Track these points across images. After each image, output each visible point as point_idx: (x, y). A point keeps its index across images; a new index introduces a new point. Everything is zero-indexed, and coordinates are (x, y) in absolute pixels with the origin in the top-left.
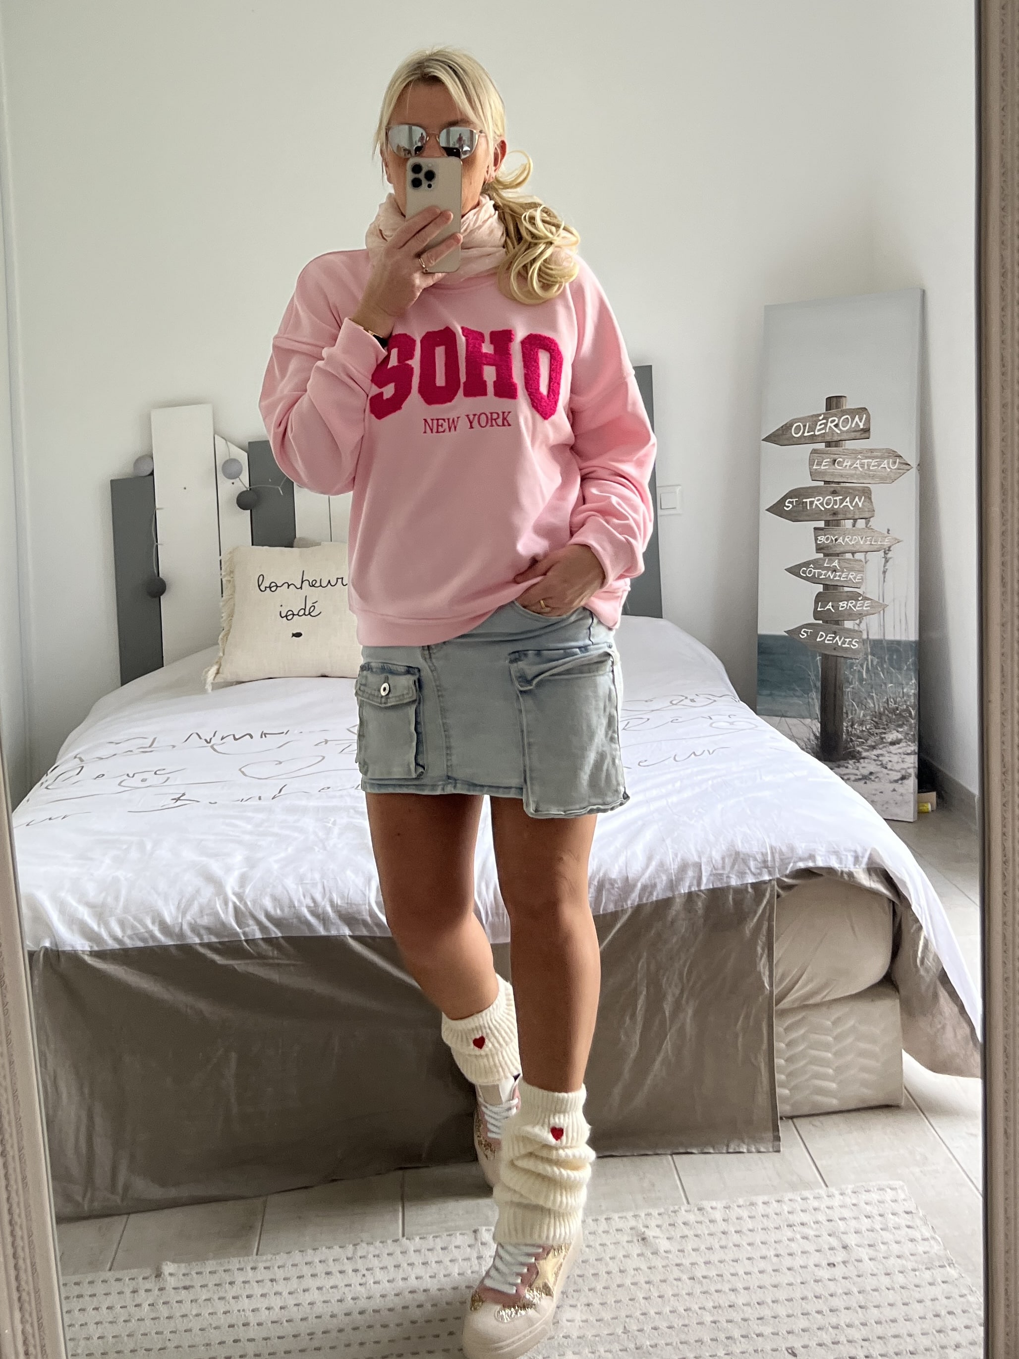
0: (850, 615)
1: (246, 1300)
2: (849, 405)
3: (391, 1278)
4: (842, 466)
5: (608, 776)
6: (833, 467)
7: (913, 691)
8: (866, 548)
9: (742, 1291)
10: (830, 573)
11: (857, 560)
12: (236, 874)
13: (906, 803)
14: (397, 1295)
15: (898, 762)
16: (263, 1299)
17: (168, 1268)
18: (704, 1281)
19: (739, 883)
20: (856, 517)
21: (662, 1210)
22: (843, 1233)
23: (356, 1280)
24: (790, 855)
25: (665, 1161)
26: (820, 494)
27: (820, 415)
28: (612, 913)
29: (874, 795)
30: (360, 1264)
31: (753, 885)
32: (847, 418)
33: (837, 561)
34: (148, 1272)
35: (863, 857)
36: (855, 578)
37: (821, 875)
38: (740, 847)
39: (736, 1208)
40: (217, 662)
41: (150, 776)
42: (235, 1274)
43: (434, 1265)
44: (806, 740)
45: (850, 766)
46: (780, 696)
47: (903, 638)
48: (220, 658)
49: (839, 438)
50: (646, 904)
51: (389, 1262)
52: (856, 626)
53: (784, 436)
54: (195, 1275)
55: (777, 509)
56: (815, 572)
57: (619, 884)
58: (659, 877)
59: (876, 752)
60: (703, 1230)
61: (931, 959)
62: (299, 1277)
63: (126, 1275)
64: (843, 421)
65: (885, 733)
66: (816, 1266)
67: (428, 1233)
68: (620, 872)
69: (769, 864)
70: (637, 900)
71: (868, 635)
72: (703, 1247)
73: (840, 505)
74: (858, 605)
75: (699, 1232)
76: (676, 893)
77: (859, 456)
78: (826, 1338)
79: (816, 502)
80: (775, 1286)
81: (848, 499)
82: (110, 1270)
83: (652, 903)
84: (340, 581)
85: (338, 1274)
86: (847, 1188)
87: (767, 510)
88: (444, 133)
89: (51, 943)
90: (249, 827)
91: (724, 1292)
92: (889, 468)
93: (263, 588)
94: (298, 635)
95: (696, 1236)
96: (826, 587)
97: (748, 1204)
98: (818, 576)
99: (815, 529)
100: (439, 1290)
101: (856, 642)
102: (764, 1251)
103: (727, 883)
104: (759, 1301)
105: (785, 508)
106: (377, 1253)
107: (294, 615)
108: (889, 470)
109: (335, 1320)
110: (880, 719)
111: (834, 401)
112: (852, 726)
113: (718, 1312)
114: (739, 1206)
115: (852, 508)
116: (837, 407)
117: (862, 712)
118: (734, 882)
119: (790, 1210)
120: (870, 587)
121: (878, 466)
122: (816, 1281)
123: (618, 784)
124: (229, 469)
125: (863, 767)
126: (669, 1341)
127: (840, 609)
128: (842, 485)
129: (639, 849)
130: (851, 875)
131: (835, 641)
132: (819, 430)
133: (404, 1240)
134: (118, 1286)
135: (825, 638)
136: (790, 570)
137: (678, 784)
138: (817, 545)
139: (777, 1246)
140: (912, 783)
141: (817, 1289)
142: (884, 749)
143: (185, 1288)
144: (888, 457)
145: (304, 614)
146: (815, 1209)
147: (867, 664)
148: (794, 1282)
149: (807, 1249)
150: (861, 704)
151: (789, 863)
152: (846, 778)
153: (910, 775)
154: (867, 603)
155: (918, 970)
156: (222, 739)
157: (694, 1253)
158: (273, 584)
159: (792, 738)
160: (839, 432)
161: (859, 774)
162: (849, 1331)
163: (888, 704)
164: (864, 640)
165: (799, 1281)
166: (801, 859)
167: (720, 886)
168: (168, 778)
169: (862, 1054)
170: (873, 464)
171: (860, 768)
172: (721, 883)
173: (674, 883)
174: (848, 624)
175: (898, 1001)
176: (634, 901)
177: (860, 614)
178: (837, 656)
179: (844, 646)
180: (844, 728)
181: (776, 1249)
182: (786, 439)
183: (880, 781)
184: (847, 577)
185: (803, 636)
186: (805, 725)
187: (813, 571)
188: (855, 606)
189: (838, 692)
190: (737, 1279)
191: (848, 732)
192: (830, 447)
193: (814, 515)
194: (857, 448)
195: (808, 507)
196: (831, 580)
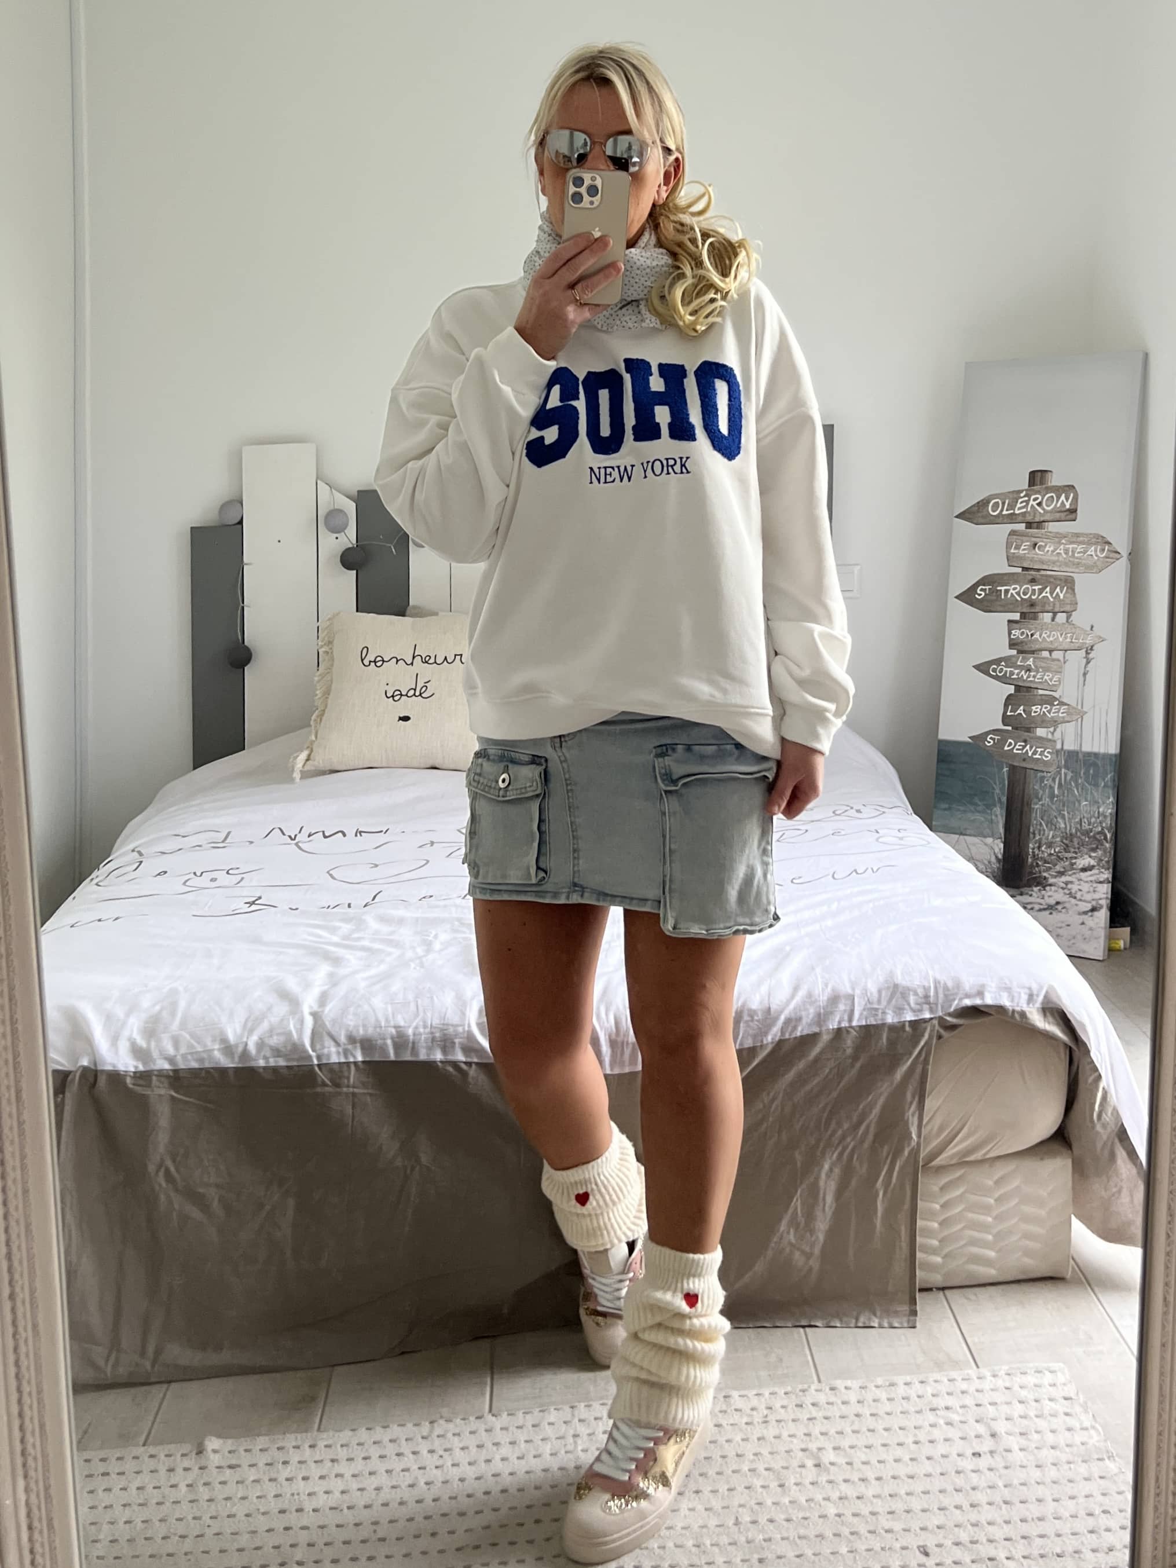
0: (1043, 721)
1: (302, 1483)
2: (1055, 480)
3: (472, 1460)
4: (1043, 551)
5: (758, 894)
6: (1033, 552)
7: (1110, 811)
8: (1066, 646)
9: (874, 1482)
10: (1023, 672)
11: (1054, 660)
12: (315, 992)
13: (1096, 938)
14: (478, 1478)
15: (1089, 892)
16: (321, 1482)
17: (212, 1443)
18: (832, 1468)
19: (896, 1020)
20: (1056, 610)
21: (789, 1389)
22: (993, 1419)
23: (430, 1461)
24: (956, 991)
25: (796, 1336)
26: (1016, 582)
27: (1022, 491)
28: (749, 1048)
29: (1061, 928)
30: (437, 1444)
31: (913, 1023)
32: (1052, 497)
33: (1031, 659)
34: (186, 1448)
35: (1038, 996)
37: (990, 1015)
38: (900, 979)
39: (874, 1388)
40: (308, 747)
41: (221, 876)
42: (291, 1453)
43: (523, 1445)
44: (985, 861)
45: (1034, 894)
46: (959, 810)
47: (1102, 751)
48: (312, 742)
49: (1042, 519)
50: (789, 1039)
51: (471, 1442)
52: (1050, 734)
53: (980, 514)
54: (243, 1453)
55: (967, 597)
56: (1006, 671)
57: (760, 1016)
58: (806, 1010)
59: (1064, 879)
60: (835, 1412)
61: (1109, 1114)
62: (365, 1458)
63: (161, 1451)
64: (1047, 500)
65: (1076, 858)
66: (959, 1455)
67: (519, 1410)
68: (761, 1003)
69: (932, 1000)
70: (779, 1034)
71: (1063, 745)
72: (832, 1432)
73: (1039, 595)
74: (1053, 711)
75: (829, 1414)
76: (824, 1029)
77: (1063, 541)
78: (964, 1536)
79: (1011, 591)
80: (912, 1477)
81: (1048, 589)
82: (144, 1445)
83: (796, 1038)
84: (458, 658)
85: (411, 1456)
86: (1000, 1370)
87: (957, 597)
88: (610, 143)
89: (89, 1062)
90: (335, 939)
91: (853, 1482)
92: (1097, 556)
93: (366, 662)
94: (406, 719)
95: (826, 1418)
96: (1018, 688)
97: (887, 1384)
98: (1010, 676)
99: (1010, 621)
100: (527, 1472)
101: (1048, 752)
102: (901, 1437)
103: (882, 1019)
104: (892, 1492)
105: (977, 596)
106: (457, 1431)
107: (401, 695)
108: (1096, 558)
109: (403, 1508)
110: (1071, 841)
111: (1039, 476)
112: (1039, 847)
113: (843, 1503)
114: (877, 1387)
115: (1052, 600)
116: (1042, 483)
117: (1051, 833)
118: (890, 1019)
119: (935, 1392)
120: (1067, 692)
121: (1085, 552)
122: (958, 1472)
123: (769, 903)
124: (333, 521)
125: (1049, 896)
126: (785, 1535)
127: (1033, 714)
128: (1043, 572)
129: (786, 977)
130: (1023, 1014)
131: (1024, 751)
132: (1019, 509)
133: (489, 1418)
134: (152, 1464)
135: (1014, 747)
136: (978, 667)
137: (834, 906)
138: (1010, 639)
139: (917, 1431)
140: (1103, 916)
141: (957, 1480)
142: (1074, 876)
143: (230, 1467)
144: (1096, 543)
145: (414, 695)
146: (963, 1392)
147: (1060, 779)
148: (933, 1473)
149: (950, 1435)
150: (1051, 824)
151: (954, 1000)
152: (1029, 907)
153: (1101, 907)
154: (1063, 708)
155: (1094, 1127)
156: (309, 836)
157: (822, 1438)
158: (379, 659)
159: (970, 859)
160: (1042, 512)
161: (1043, 903)
162: (991, 1529)
163: (1081, 825)
164: (1058, 752)
165: (938, 1472)
166: (967, 996)
167: (874, 1023)
168: (242, 879)
169: (1026, 1219)
170: (1078, 550)
171: (1046, 898)
172: (876, 1020)
173: (822, 1016)
174: (1040, 732)
175: (1069, 1162)
176: (775, 1035)
177: (1056, 721)
178: (1026, 768)
179: (1035, 757)
180: (1031, 850)
181: (915, 1435)
182: (983, 517)
183: (1067, 912)
184: (1042, 679)
185: (989, 742)
186: (986, 844)
187: (1005, 669)
188: (1049, 712)
189: (1026, 809)
190: (868, 1467)
191: (1034, 856)
192: (1030, 528)
193: (1008, 606)
194: (1061, 531)
195: (1003, 597)
196: (1024, 681)
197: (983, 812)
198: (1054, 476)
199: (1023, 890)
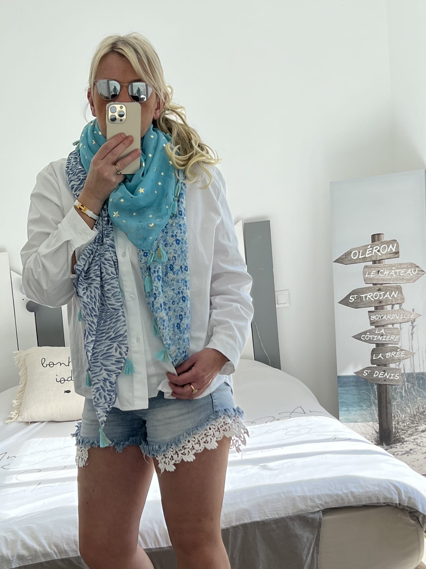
0: (393, 360)
2: (385, 238)
4: (383, 274)
6: (378, 275)
8: (400, 321)
10: (379, 337)
11: (395, 328)
20: (394, 303)
26: (371, 291)
27: (368, 245)
29: (414, 462)
32: (385, 246)
33: (383, 330)
36: (395, 339)
44: (370, 434)
45: (398, 447)
49: (381, 258)
52: (397, 366)
53: (347, 259)
55: (345, 302)
56: (370, 338)
59: (413, 437)
64: (383, 248)
65: (418, 426)
71: (404, 371)
73: (383, 297)
74: (397, 354)
77: (394, 268)
79: (368, 296)
81: (388, 293)
92: (412, 274)
93: (45, 365)
94: (68, 392)
96: (378, 345)
98: (372, 339)
99: (369, 312)
101: (397, 375)
105: (350, 301)
107: (65, 380)
108: (412, 275)
110: (415, 418)
111: (376, 237)
112: (398, 424)
116: (378, 240)
117: (404, 415)
120: (404, 343)
121: (405, 273)
125: (406, 447)
127: (387, 357)
128: (384, 285)
131: (384, 376)
132: (368, 254)
135: (379, 375)
136: (354, 337)
138: (371, 321)
142: (418, 435)
144: (411, 268)
150: (402, 410)
152: (396, 454)
154: (403, 352)
158: (51, 363)
160: (380, 255)
161: (404, 451)
163: (419, 409)
164: (402, 374)
170: (402, 272)
171: (405, 448)
174: (392, 366)
177: (399, 359)
178: (386, 385)
179: (390, 378)
180: (394, 426)
182: (349, 261)
183: (417, 454)
184: (390, 339)
186: (369, 425)
187: (369, 336)
188: (395, 355)
189: (389, 405)
191: (396, 428)
192: (375, 264)
193: (368, 304)
194: (392, 264)
195: (364, 300)
196: (380, 341)
198: (385, 235)
199: (391, 446)
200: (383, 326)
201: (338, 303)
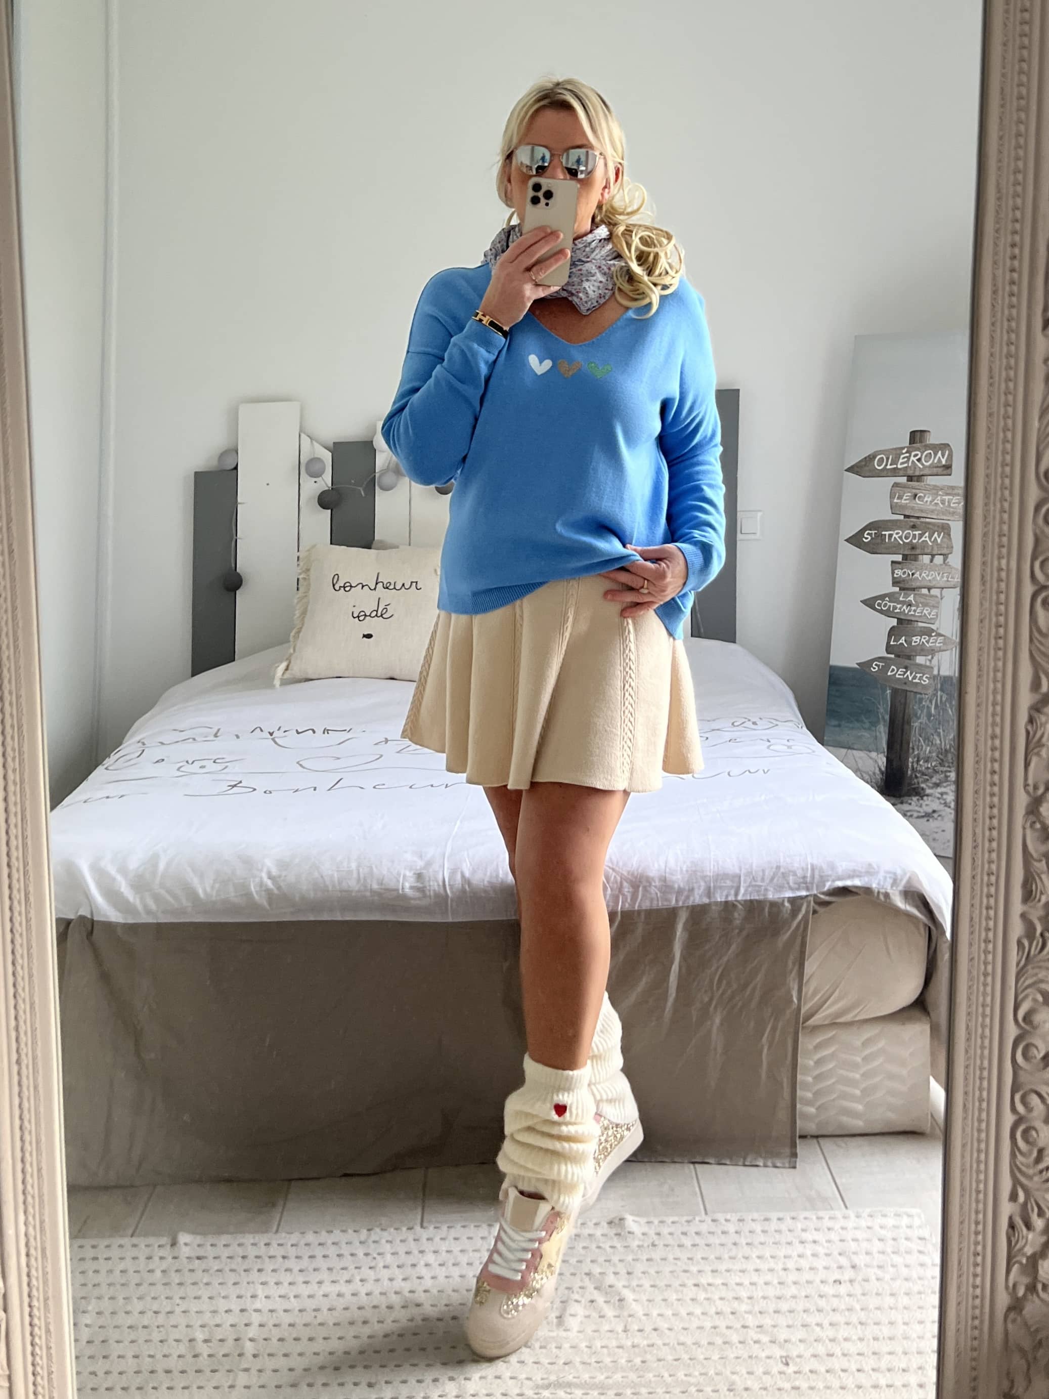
0: (922, 650)
1: (257, 1274)
2: (933, 439)
3: (401, 1264)
4: (923, 501)
6: (914, 501)
8: (943, 585)
9: (746, 1300)
10: (905, 607)
11: (932, 596)
14: (405, 1279)
16: (273, 1274)
17: (184, 1238)
18: (709, 1288)
19: (777, 897)
21: (677, 1218)
22: (854, 1253)
23: (366, 1263)
24: (830, 873)
25: (686, 1170)
26: (899, 528)
27: (903, 448)
30: (372, 1249)
32: (930, 453)
33: (912, 596)
34: (164, 1240)
35: (901, 880)
36: (930, 614)
37: (858, 894)
38: (782, 861)
39: (750, 1221)
40: (287, 659)
41: (209, 764)
42: (249, 1248)
43: (444, 1254)
44: (869, 774)
45: (913, 803)
48: (291, 655)
49: (921, 473)
51: (401, 1248)
52: (927, 662)
53: (866, 468)
54: (209, 1247)
55: (856, 540)
56: (890, 607)
59: (939, 790)
60: (714, 1240)
62: (311, 1257)
63: (142, 1241)
64: (926, 456)
65: (950, 772)
66: (822, 1282)
67: (443, 1224)
69: (808, 880)
71: (939, 671)
73: (919, 539)
74: (931, 641)
75: (710, 1242)
76: (713, 901)
77: (941, 493)
78: (822, 1350)
79: (895, 535)
80: (779, 1298)
81: (927, 534)
84: (414, 584)
85: (349, 1257)
86: (863, 1212)
88: (565, 155)
91: (728, 1300)
93: (337, 587)
94: (369, 636)
96: (900, 621)
97: (762, 1218)
98: (893, 610)
99: (893, 562)
101: (927, 677)
102: (772, 1264)
103: (765, 896)
104: (761, 1310)
105: (863, 539)
106: (390, 1239)
107: (366, 616)
109: (341, 1299)
110: (946, 756)
111: (918, 435)
112: (918, 762)
113: (719, 1318)
114: (753, 1220)
115: (930, 544)
116: (921, 442)
118: (772, 895)
119: (804, 1227)
120: (945, 625)
122: (820, 1296)
124: (313, 467)
125: (926, 805)
127: (913, 644)
128: (922, 520)
130: (887, 895)
131: (905, 676)
132: (902, 464)
134: (134, 1252)
135: (896, 672)
136: (865, 602)
138: (893, 578)
139: (786, 1260)
141: (820, 1303)
142: (948, 788)
143: (198, 1258)
145: (376, 616)
146: (829, 1229)
148: (798, 1296)
149: (815, 1265)
150: (927, 739)
151: (828, 881)
152: (906, 814)
154: (940, 639)
156: (285, 732)
157: (702, 1262)
158: (348, 584)
159: (856, 771)
160: (921, 466)
161: (921, 811)
162: (845, 1345)
164: (934, 678)
165: (804, 1295)
166: (840, 878)
167: (758, 898)
168: (227, 767)
169: (890, 1077)
170: (954, 501)
171: (923, 806)
172: (759, 896)
173: (712, 890)
174: (920, 660)
175: (928, 1027)
177: (933, 651)
178: (906, 691)
179: (914, 681)
180: (910, 764)
181: (784, 1263)
182: (869, 471)
183: (943, 820)
184: (921, 613)
185: (875, 668)
186: (870, 758)
187: (888, 604)
188: (928, 642)
189: (906, 726)
190: (741, 1288)
191: (913, 768)
192: (911, 481)
193: (892, 549)
194: (938, 484)
195: (887, 540)
196: (905, 614)
197: (869, 729)
198: (932, 434)
199: (903, 799)
200: (914, 589)
201: (847, 540)
